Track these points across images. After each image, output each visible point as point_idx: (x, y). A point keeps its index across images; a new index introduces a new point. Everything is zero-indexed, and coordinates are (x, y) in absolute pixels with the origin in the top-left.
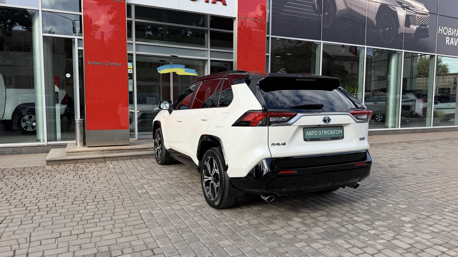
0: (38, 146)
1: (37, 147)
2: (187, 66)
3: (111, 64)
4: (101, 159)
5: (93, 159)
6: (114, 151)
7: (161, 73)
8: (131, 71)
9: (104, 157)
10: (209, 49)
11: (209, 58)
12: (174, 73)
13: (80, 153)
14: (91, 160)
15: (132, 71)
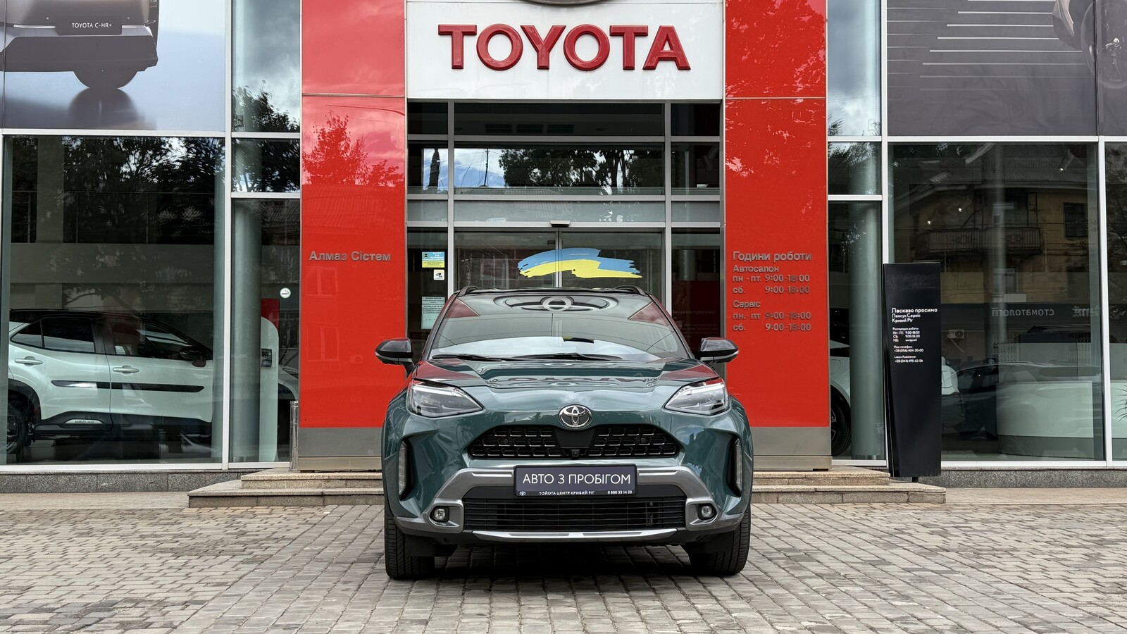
0: (205, 473)
1: (204, 475)
2: (605, 253)
3: (366, 257)
4: (314, 499)
5: (297, 498)
6: (356, 483)
7: (530, 275)
8: (440, 274)
9: (322, 495)
10: (669, 197)
11: (668, 226)
12: (567, 275)
13: (273, 483)
14: (290, 499)
15: (443, 274)
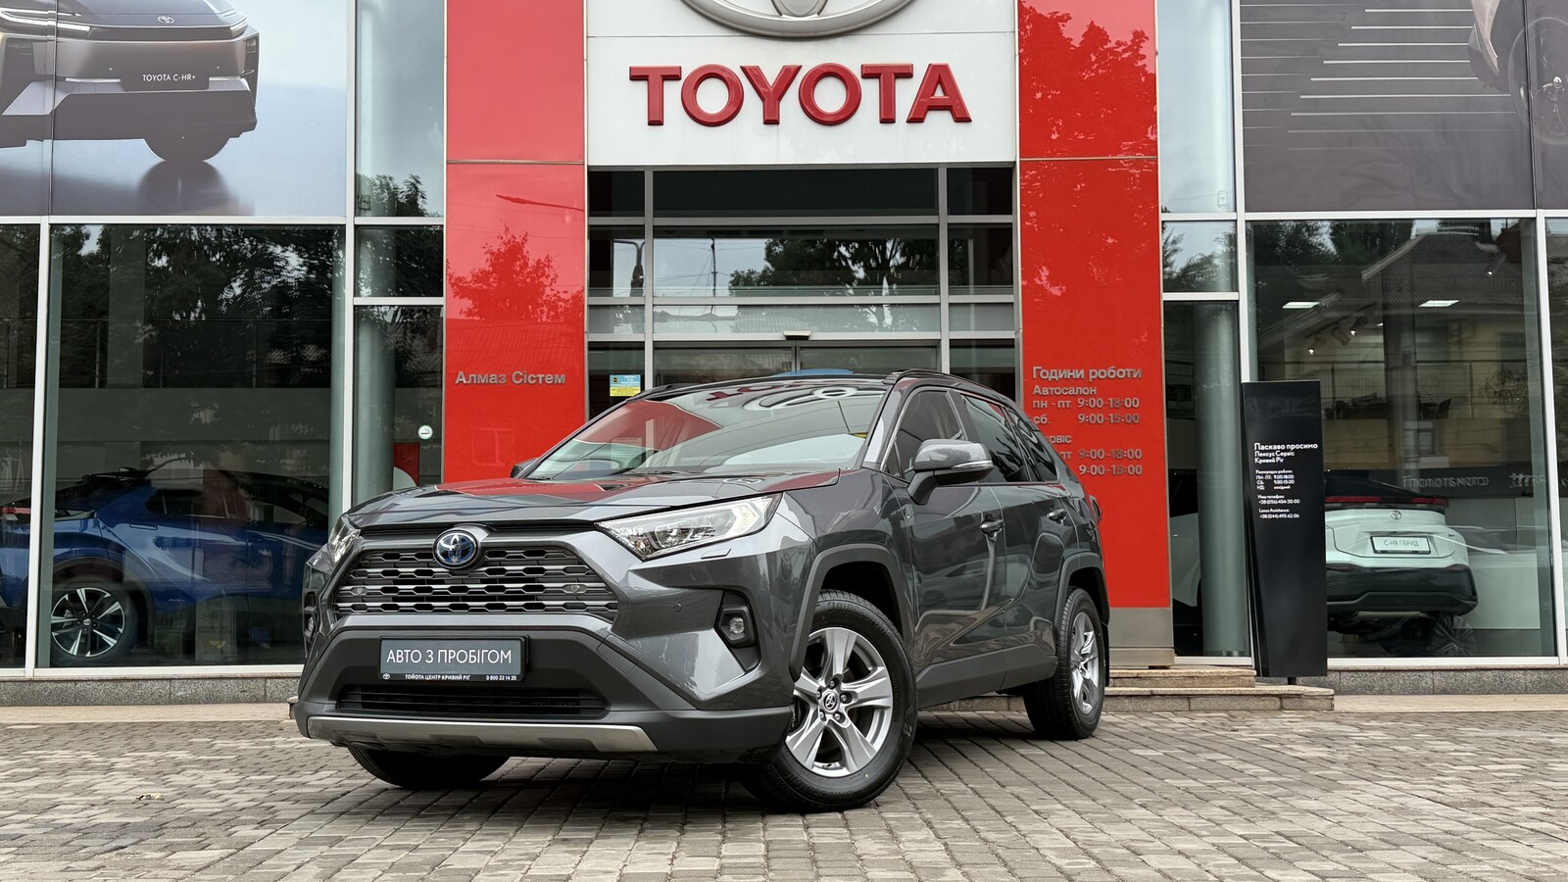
2: (861, 371)
3: (532, 379)
10: (945, 297)
11: (945, 336)
